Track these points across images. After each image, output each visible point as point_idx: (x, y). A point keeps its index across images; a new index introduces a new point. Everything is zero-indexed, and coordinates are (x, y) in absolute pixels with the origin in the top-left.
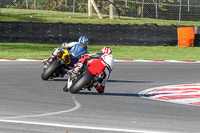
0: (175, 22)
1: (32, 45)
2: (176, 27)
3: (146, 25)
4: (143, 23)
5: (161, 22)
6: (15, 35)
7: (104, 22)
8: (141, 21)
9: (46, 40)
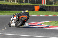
0: (34, 4)
2: (34, 6)
3: (25, 5)
5: (30, 4)
7: (13, 4)
8: (24, 4)
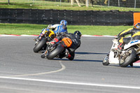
0: (131, 9)
1: (32, 25)
2: (132, 12)
3: (111, 11)
4: (109, 10)
5: (122, 9)
6: (19, 18)
7: (82, 9)
9: (41, 22)
